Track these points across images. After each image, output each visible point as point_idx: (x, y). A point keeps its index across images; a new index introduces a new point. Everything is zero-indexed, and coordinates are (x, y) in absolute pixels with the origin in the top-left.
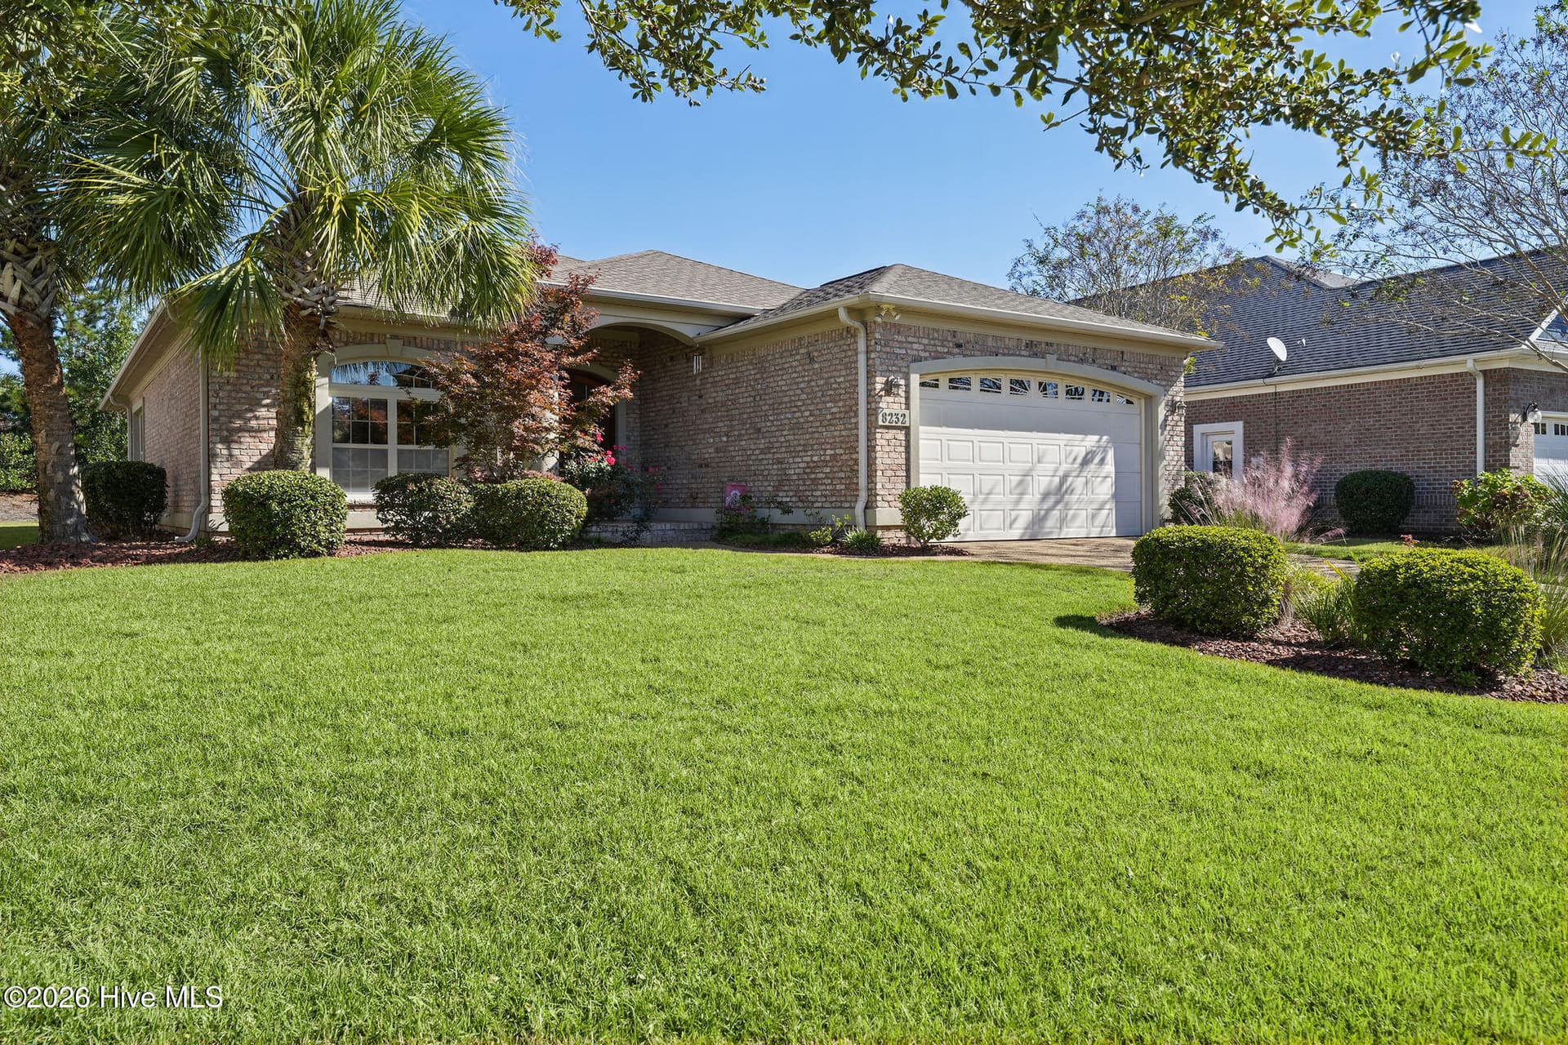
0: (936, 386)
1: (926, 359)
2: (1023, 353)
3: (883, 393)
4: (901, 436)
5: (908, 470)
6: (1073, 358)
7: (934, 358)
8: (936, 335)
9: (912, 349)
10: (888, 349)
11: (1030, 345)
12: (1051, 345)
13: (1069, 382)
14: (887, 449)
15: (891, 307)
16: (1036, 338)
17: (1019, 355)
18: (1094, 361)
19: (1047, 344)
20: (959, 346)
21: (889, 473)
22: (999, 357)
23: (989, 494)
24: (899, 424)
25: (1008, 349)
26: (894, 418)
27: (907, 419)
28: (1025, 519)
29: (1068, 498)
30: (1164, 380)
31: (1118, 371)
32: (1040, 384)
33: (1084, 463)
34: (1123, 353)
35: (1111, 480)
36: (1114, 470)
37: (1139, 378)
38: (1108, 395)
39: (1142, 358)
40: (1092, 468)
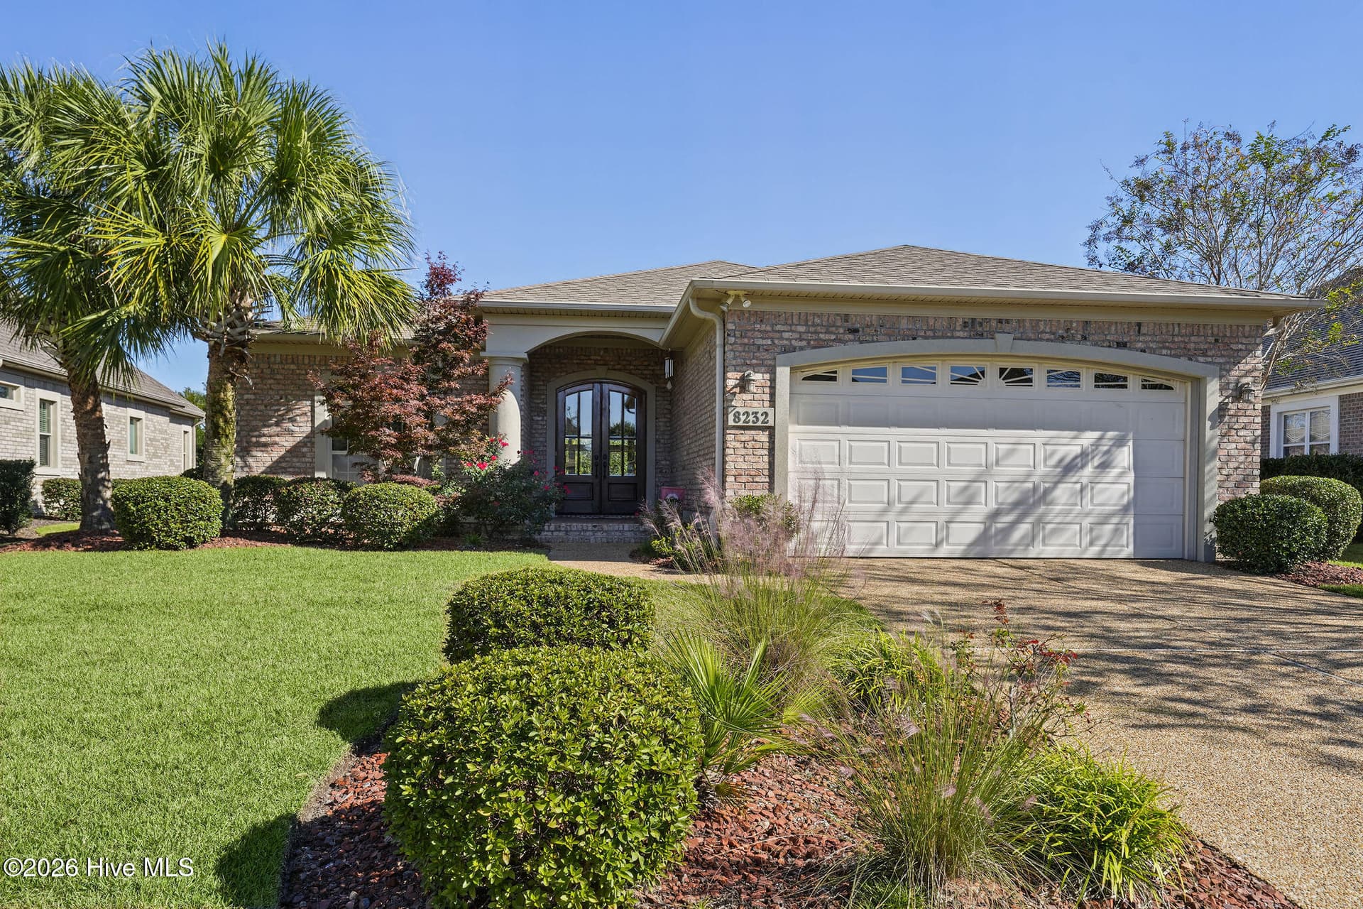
0: (834, 379)
1: (802, 348)
2: (961, 334)
3: (737, 390)
4: (764, 437)
5: (771, 476)
6: (1047, 336)
7: (814, 347)
8: (817, 320)
9: (781, 338)
10: (746, 341)
11: (970, 325)
12: (1008, 321)
13: (1052, 366)
14: (743, 452)
15: (741, 293)
16: (979, 314)
17: (952, 337)
18: (1085, 338)
19: (1000, 321)
20: (855, 331)
21: (744, 479)
22: (919, 341)
23: (912, 502)
24: (759, 424)
25: (934, 330)
26: (751, 418)
27: (770, 418)
28: (965, 533)
29: (1042, 508)
30: (1222, 356)
31: (1130, 349)
32: (1002, 371)
33: (1069, 468)
34: (1139, 325)
35: (1125, 487)
36: (1132, 474)
37: (1171, 356)
38: (1125, 379)
39: (1176, 329)
40: (1089, 470)
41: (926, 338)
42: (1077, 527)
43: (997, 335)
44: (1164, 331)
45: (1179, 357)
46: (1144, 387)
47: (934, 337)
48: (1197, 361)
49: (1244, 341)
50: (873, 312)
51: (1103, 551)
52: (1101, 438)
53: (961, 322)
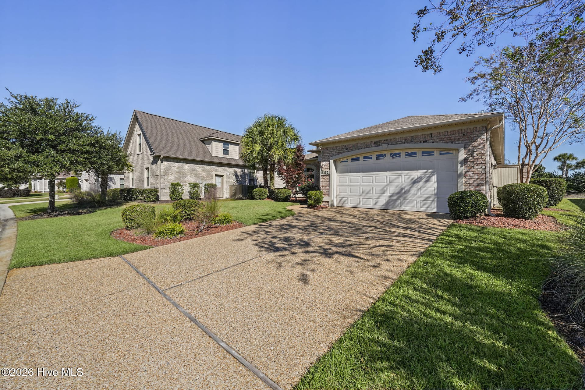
0: (347, 161)
1: (335, 155)
2: (374, 146)
4: (327, 177)
5: (329, 186)
6: (399, 143)
7: (339, 154)
8: (339, 148)
9: (330, 153)
10: (324, 155)
11: (376, 143)
12: (387, 140)
14: (323, 181)
16: (378, 140)
17: (372, 147)
18: (412, 141)
19: (385, 140)
20: (347, 149)
23: (367, 193)
25: (367, 146)
26: (325, 173)
27: (329, 173)
28: (382, 202)
29: (405, 195)
30: (466, 140)
31: (428, 142)
32: (391, 154)
33: (415, 182)
34: (431, 134)
35: (433, 188)
36: (436, 184)
37: (444, 143)
38: (433, 152)
39: (446, 133)
40: (421, 183)
41: (364, 148)
42: (416, 201)
43: (383, 145)
44: (441, 135)
45: (448, 143)
46: (440, 154)
47: (367, 148)
48: (455, 143)
49: (477, 133)
50: (351, 144)
51: (426, 210)
52: (426, 172)
53: (373, 142)
